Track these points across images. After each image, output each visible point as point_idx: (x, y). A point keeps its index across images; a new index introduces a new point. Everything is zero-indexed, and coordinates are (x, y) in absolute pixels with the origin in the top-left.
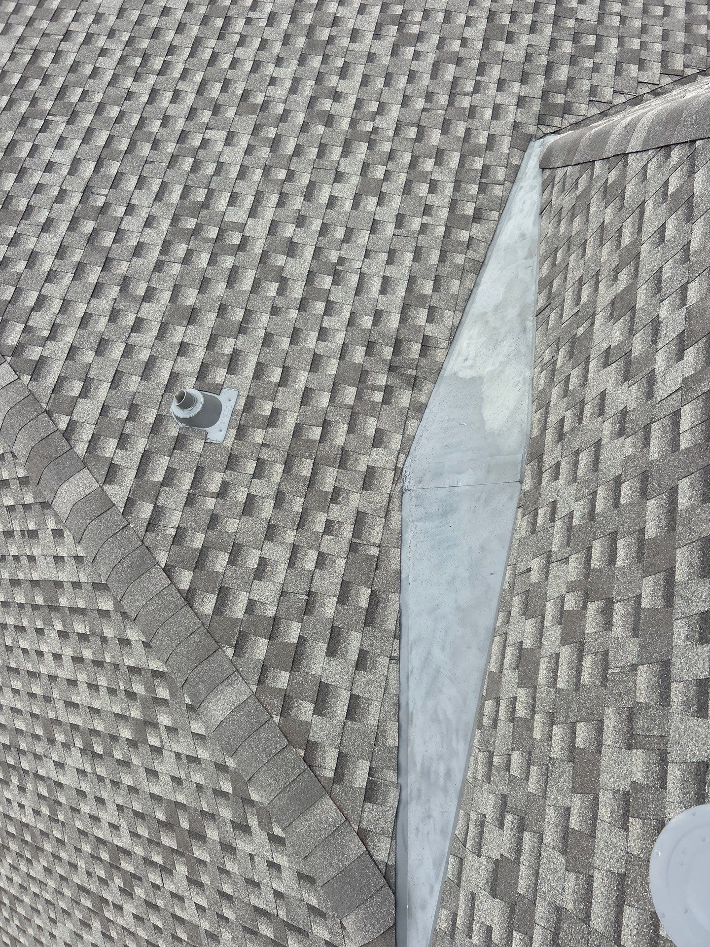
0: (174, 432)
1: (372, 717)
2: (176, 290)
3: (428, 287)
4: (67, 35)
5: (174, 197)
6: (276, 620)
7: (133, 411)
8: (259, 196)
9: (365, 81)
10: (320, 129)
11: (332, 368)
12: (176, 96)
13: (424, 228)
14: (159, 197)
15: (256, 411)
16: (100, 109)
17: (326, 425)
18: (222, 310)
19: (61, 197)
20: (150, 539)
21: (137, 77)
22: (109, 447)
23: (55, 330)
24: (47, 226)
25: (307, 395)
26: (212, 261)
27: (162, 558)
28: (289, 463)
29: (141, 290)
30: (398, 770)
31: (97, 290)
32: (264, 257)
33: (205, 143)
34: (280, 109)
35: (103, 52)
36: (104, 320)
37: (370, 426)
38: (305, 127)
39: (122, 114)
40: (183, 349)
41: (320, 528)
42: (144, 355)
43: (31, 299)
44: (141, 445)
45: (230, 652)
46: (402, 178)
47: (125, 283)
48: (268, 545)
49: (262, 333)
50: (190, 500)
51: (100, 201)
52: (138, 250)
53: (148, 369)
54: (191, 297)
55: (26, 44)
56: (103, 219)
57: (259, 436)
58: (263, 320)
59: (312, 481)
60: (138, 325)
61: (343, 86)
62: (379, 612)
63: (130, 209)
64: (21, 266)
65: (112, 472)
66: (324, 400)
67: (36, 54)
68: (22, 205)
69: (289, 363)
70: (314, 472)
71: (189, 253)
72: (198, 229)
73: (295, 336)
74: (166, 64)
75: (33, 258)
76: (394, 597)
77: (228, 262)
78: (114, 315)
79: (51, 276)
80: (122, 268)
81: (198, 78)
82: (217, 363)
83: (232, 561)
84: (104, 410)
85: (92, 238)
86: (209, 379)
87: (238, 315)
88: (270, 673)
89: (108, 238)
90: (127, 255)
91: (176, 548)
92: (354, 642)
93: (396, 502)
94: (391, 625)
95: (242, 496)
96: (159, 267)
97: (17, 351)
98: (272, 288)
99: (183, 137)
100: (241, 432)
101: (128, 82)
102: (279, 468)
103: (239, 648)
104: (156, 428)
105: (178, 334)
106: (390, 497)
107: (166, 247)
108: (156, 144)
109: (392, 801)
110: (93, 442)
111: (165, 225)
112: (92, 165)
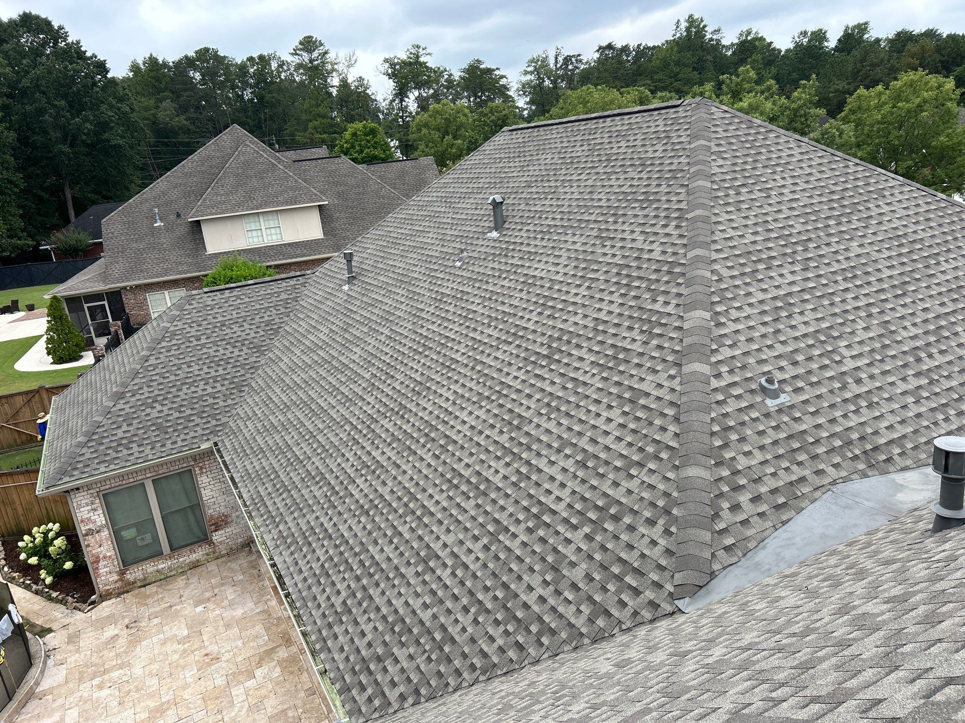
0: (754, 387)
1: (749, 532)
2: (796, 351)
3: (909, 445)
4: (828, 244)
5: (824, 325)
6: (739, 471)
7: (744, 367)
8: (860, 355)
9: (950, 363)
10: (911, 359)
11: (838, 429)
12: (856, 298)
13: (927, 427)
14: (817, 319)
15: (792, 411)
16: (820, 276)
17: (817, 441)
18: (809, 372)
19: (777, 287)
20: (714, 406)
21: (845, 279)
22: (724, 369)
23: (736, 320)
24: (764, 291)
25: (818, 426)
26: (820, 356)
27: (713, 415)
28: (790, 437)
29: (782, 339)
30: (744, 555)
31: (765, 324)
32: (844, 373)
33: (853, 321)
34: (899, 339)
35: (838, 261)
36: (758, 334)
37: (837, 460)
38: (904, 353)
39: (827, 285)
40: (781, 369)
41: (783, 466)
42: (764, 357)
43: (737, 304)
44: (737, 379)
45: (713, 462)
46: (934, 405)
47: (778, 331)
48: (757, 450)
49: (819, 393)
50: (740, 410)
51: (792, 301)
52: (793, 327)
53: (761, 362)
54: (800, 358)
55: (808, 234)
56: (787, 307)
57: (786, 419)
58: (824, 390)
59: (794, 451)
60: (770, 347)
61: (937, 356)
62: (783, 510)
63: (801, 313)
64: (742, 293)
65: (718, 376)
66: (825, 434)
67: (810, 240)
68: (760, 277)
69: (821, 411)
70: (798, 449)
71: (813, 345)
72: (824, 342)
73: (832, 406)
74: (861, 286)
75: (749, 294)
76: (793, 512)
77: (827, 362)
78: (763, 336)
79: (750, 305)
80: (781, 327)
81: (872, 301)
82: (790, 385)
83: (739, 441)
84: (733, 357)
85: (777, 308)
86: (783, 386)
87: (815, 379)
88: (723, 482)
89: (784, 314)
90: (787, 325)
91: (721, 417)
92: (764, 508)
93: (824, 490)
94: (784, 518)
95: (761, 428)
96: (796, 338)
97: (717, 313)
98: (837, 385)
99: (846, 311)
100: (780, 411)
101: (839, 278)
102: (785, 435)
103: (717, 464)
104: (747, 379)
105: (784, 363)
106: (823, 486)
107: (805, 336)
108: (832, 304)
109: (734, 560)
110: (719, 362)
111: (811, 329)
112: (799, 289)
